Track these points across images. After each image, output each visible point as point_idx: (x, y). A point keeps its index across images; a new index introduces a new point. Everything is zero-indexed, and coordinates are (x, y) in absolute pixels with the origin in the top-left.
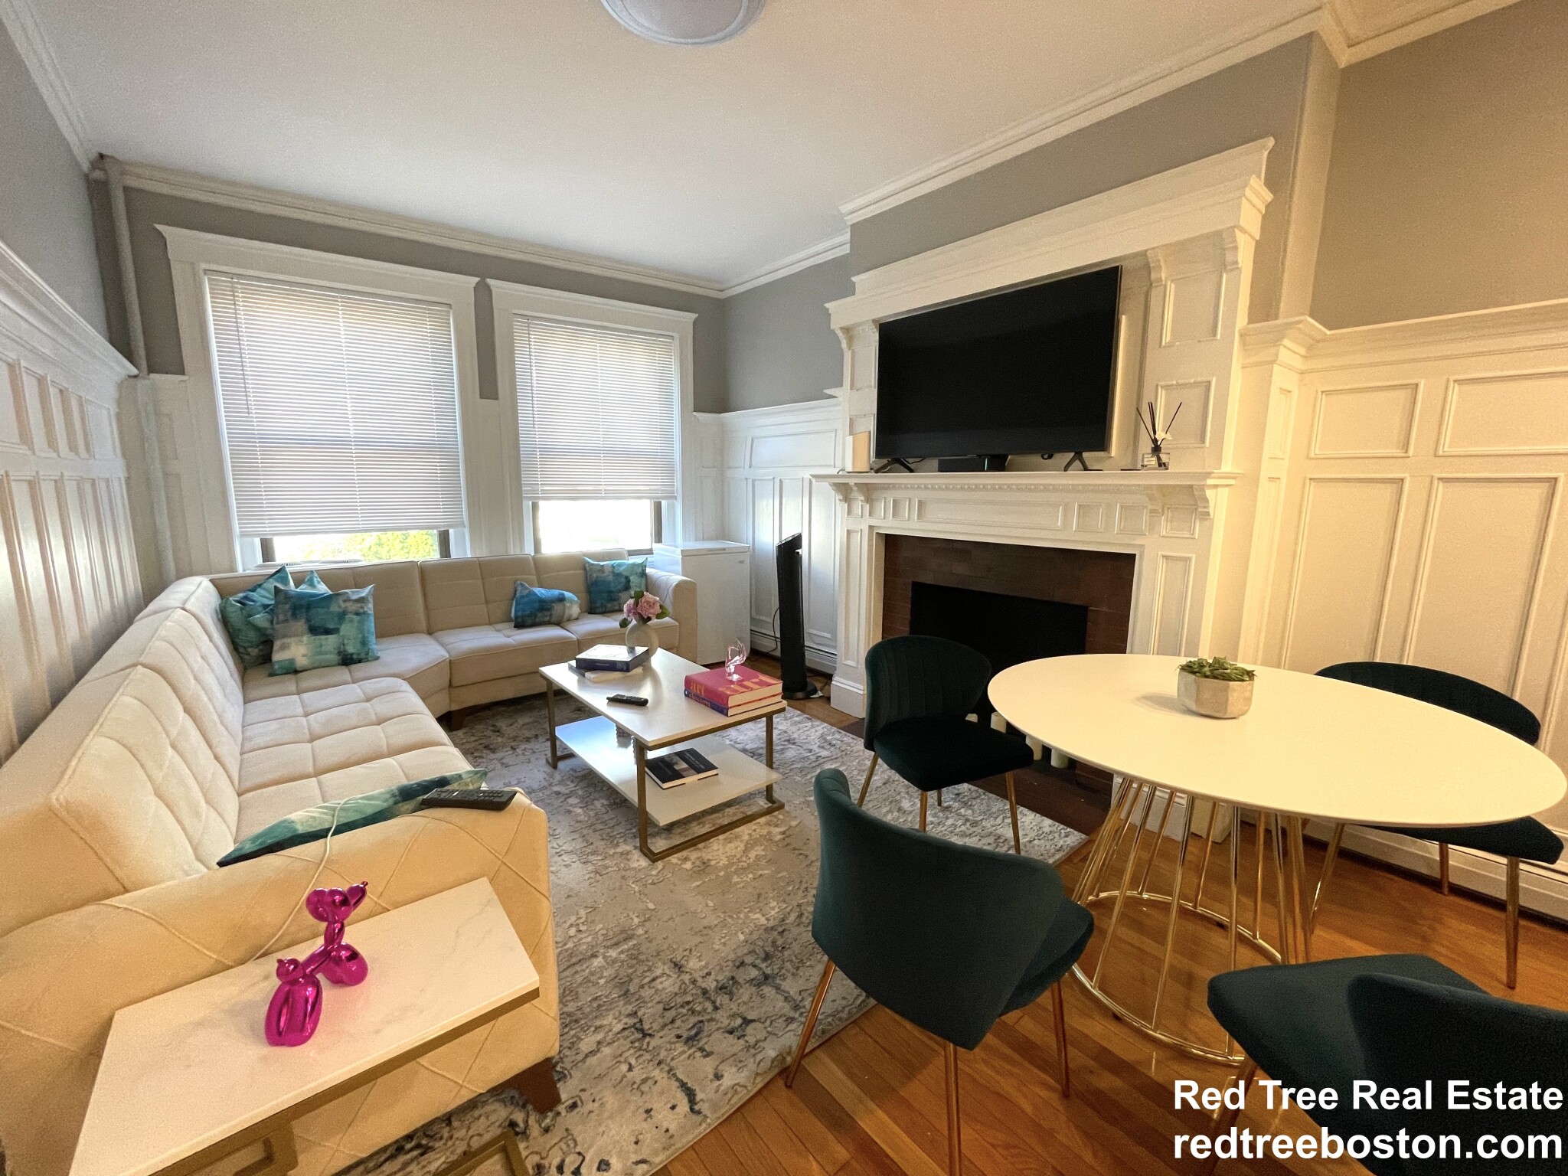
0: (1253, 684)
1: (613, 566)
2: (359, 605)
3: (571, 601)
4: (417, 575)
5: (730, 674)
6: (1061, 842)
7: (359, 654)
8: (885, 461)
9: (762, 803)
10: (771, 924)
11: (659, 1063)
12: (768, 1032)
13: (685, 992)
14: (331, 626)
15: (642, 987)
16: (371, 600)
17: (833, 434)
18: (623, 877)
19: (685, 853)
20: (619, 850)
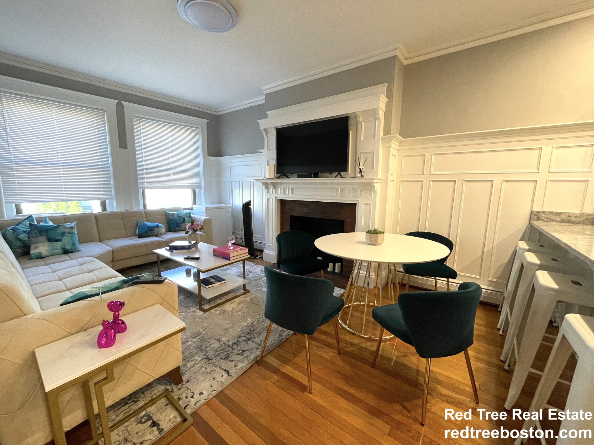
0: (384, 235)
1: (178, 214)
2: (71, 230)
3: (162, 227)
4: (94, 218)
5: (229, 247)
6: (339, 292)
7: (71, 249)
8: (280, 175)
9: (242, 291)
10: (249, 325)
11: (216, 366)
12: (251, 353)
13: (222, 347)
14: (58, 238)
15: (207, 347)
16: (76, 227)
17: (261, 166)
18: (194, 318)
19: (216, 309)
20: (192, 310)
